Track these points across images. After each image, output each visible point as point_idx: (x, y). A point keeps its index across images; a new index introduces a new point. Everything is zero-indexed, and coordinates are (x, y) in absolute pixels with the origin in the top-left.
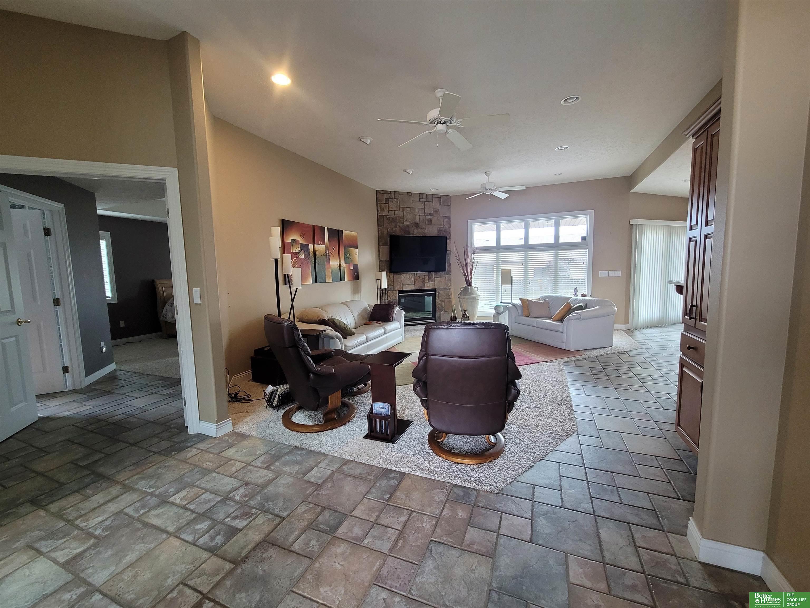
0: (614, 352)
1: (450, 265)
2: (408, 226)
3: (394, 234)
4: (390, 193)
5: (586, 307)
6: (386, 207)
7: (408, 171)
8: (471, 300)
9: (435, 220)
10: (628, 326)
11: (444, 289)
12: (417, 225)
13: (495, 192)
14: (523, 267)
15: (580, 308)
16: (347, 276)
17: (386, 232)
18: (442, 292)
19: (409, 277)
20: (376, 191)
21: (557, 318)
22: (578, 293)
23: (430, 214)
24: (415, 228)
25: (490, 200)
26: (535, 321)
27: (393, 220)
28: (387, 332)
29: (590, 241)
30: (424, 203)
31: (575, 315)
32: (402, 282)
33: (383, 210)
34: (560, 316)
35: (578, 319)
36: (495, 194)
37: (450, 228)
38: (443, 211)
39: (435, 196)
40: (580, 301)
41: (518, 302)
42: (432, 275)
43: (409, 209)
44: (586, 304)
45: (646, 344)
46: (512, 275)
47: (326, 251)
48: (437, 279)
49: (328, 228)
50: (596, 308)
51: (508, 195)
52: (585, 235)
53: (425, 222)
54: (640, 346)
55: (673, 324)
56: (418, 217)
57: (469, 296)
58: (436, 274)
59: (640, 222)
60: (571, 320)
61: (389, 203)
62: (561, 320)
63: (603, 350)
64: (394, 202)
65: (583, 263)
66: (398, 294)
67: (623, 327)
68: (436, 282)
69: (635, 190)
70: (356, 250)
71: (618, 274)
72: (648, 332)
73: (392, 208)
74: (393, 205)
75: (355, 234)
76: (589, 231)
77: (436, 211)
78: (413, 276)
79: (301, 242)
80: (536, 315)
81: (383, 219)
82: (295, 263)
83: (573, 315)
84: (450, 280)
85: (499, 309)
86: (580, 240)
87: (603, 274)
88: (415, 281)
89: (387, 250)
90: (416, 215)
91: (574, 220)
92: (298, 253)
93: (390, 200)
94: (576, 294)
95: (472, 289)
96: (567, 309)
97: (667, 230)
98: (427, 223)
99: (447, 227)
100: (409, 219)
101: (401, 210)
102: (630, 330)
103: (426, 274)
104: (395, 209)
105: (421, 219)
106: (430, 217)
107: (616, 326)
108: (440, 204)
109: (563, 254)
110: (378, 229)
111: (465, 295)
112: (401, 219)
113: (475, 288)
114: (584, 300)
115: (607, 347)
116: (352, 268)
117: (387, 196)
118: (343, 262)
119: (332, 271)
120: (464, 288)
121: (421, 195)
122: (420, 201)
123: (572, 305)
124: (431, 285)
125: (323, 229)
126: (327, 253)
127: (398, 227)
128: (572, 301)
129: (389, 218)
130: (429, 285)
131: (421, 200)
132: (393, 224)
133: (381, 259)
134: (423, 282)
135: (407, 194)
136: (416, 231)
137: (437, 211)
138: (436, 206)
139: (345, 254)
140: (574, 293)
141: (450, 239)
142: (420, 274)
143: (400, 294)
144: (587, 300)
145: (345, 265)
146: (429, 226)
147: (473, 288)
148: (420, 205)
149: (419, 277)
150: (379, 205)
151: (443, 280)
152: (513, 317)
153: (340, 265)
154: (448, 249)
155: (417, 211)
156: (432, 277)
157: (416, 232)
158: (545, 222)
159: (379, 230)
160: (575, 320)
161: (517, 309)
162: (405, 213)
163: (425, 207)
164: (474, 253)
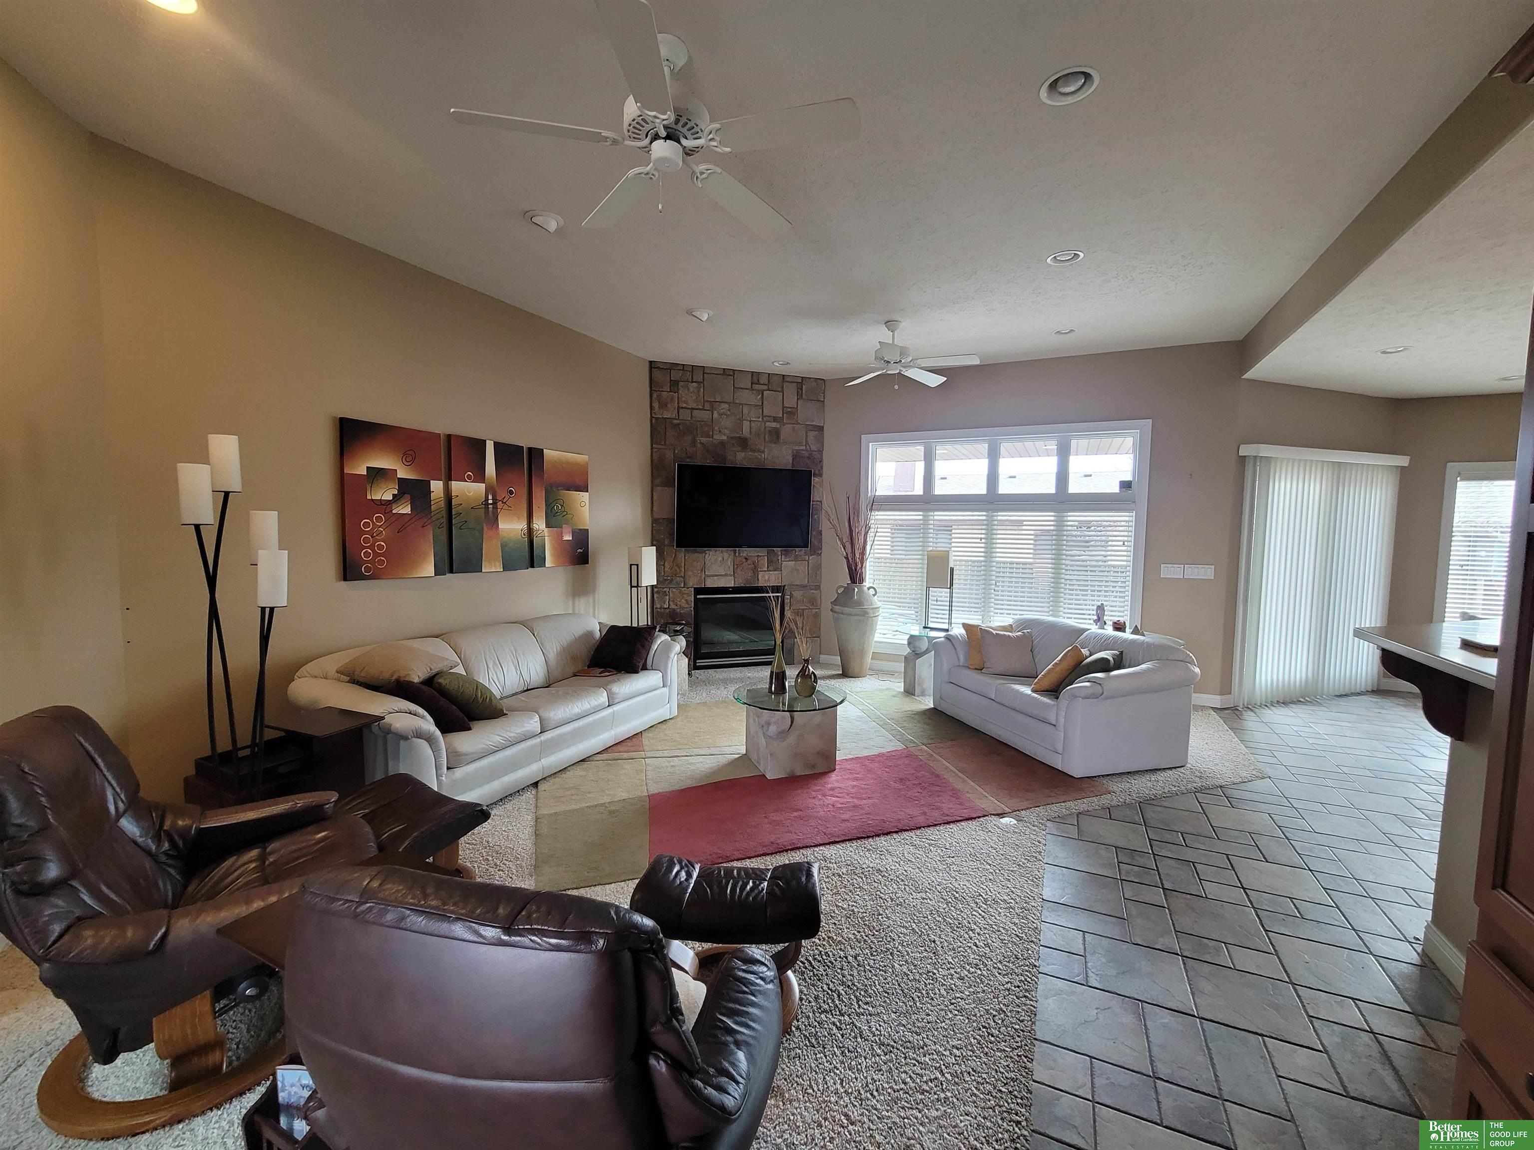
0: (1190, 786)
1: (820, 533)
2: (723, 444)
3: (688, 461)
4: (683, 370)
5: (1119, 663)
6: (672, 399)
7: (697, 314)
8: (856, 618)
9: (786, 431)
10: (1228, 700)
11: (805, 586)
12: (743, 443)
13: (912, 370)
14: (983, 545)
15: (1104, 666)
16: (553, 555)
17: (669, 455)
18: (797, 594)
19: (720, 559)
20: (651, 362)
21: (1046, 684)
22: (1105, 618)
23: (775, 419)
24: (739, 448)
25: (896, 387)
26: (992, 685)
27: (688, 430)
28: (617, 701)
29: (1142, 493)
30: (763, 394)
31: (1087, 684)
32: (703, 569)
33: (663, 406)
34: (1053, 679)
35: (1095, 696)
36: (912, 373)
37: (821, 451)
38: (806, 412)
39: (789, 379)
40: (1106, 644)
41: (958, 631)
42: (776, 554)
43: (726, 406)
44: (1122, 652)
45: (1273, 760)
46: (951, 565)
47: (487, 499)
48: (788, 564)
49: (497, 445)
50: (1144, 666)
51: (946, 379)
52: (1128, 477)
53: (762, 436)
54: (1260, 771)
55: (1341, 696)
56: (746, 425)
57: (853, 608)
58: (786, 554)
59: (1265, 450)
60: (1075, 697)
61: (680, 392)
62: (1054, 691)
63: (1161, 776)
64: (692, 390)
65: (1121, 543)
66: (695, 597)
67: (1216, 700)
68: (785, 572)
69: (1253, 373)
70: (583, 497)
71: (1206, 572)
72: (1280, 717)
73: (685, 402)
74: (688, 395)
75: (582, 458)
76: (1138, 469)
77: (788, 413)
78: (732, 557)
79: (401, 474)
80: (1001, 669)
81: (663, 427)
82: (380, 526)
83: (1082, 684)
84: (818, 567)
85: (917, 644)
86: (1116, 489)
87: (1170, 571)
88: (736, 566)
89: (670, 496)
90: (741, 420)
91: (1106, 441)
92: (389, 503)
93: (681, 384)
94: (1100, 620)
95: (861, 591)
96: (1070, 662)
97: (1330, 473)
98: (767, 438)
99: (814, 448)
100: (726, 428)
101: (707, 406)
102: (1234, 709)
103: (762, 552)
104: (692, 405)
105: (753, 430)
106: (774, 425)
107: (1200, 699)
108: (800, 396)
109: (1074, 517)
110: (652, 448)
111: (844, 605)
112: (706, 429)
113: (869, 589)
114: (1116, 640)
115: (1170, 769)
116: (568, 537)
117: (675, 375)
118: (540, 524)
119: (503, 546)
120: (845, 588)
121: (755, 376)
122: (752, 389)
123: (1085, 652)
124: (773, 578)
125: (479, 446)
126: (490, 502)
127: (699, 445)
128: (1088, 639)
129: (679, 424)
130: (767, 578)
131: (756, 387)
132: (689, 438)
133: (656, 516)
134: (755, 570)
135: (722, 372)
136: (740, 456)
137: (791, 412)
138: (791, 400)
139: (547, 505)
140: (1095, 617)
141: (821, 475)
142: (746, 552)
143: (698, 597)
144: (1125, 640)
145: (546, 530)
146: (773, 445)
147: (866, 588)
148: (753, 399)
149: (746, 559)
150: (655, 396)
151: (802, 567)
152: (945, 667)
153: (530, 530)
154: (815, 496)
155: (746, 410)
156: (775, 559)
157: (740, 458)
158: (1040, 444)
159: (654, 450)
160: (1086, 698)
161: (955, 649)
162: (716, 415)
163: (765, 403)
164: (871, 510)
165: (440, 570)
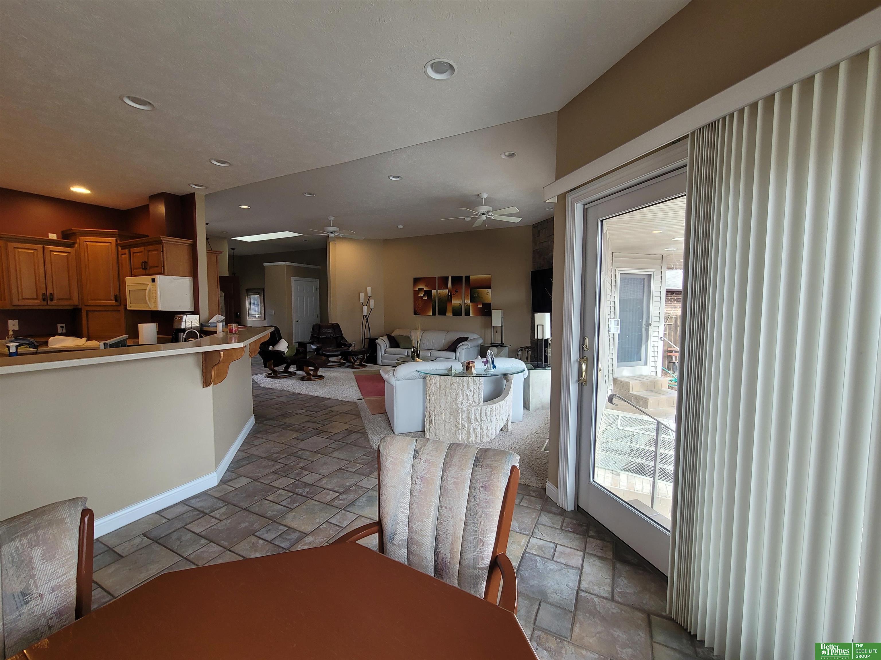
6: (538, 240)
16: (474, 312)
20: (533, 225)
27: (542, 253)
33: (535, 244)
47: (449, 294)
49: (452, 277)
61: (540, 235)
70: (489, 291)
73: (542, 240)
75: (489, 276)
79: (425, 289)
81: (535, 254)
82: (420, 302)
92: (423, 297)
93: (541, 231)
110: (533, 265)
116: (479, 305)
118: (467, 301)
119: (454, 308)
125: (447, 278)
129: (539, 252)
132: (542, 258)
139: (471, 295)
145: (470, 304)
150: (533, 240)
153: (464, 303)
165: (434, 314)
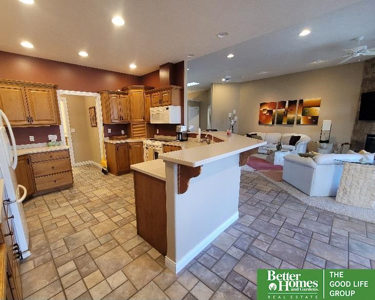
6: (371, 71)
16: (303, 122)
17: (366, 90)
32: (371, 128)
33: (367, 74)
47: (285, 111)
49: (289, 101)
66: (367, 137)
70: (317, 108)
75: (318, 99)
81: (366, 81)
82: (264, 117)
92: (266, 114)
116: (309, 118)
119: (288, 120)
132: (374, 83)
139: (303, 111)
145: (302, 116)
150: (365, 71)
159: (362, 89)
165: (273, 123)
